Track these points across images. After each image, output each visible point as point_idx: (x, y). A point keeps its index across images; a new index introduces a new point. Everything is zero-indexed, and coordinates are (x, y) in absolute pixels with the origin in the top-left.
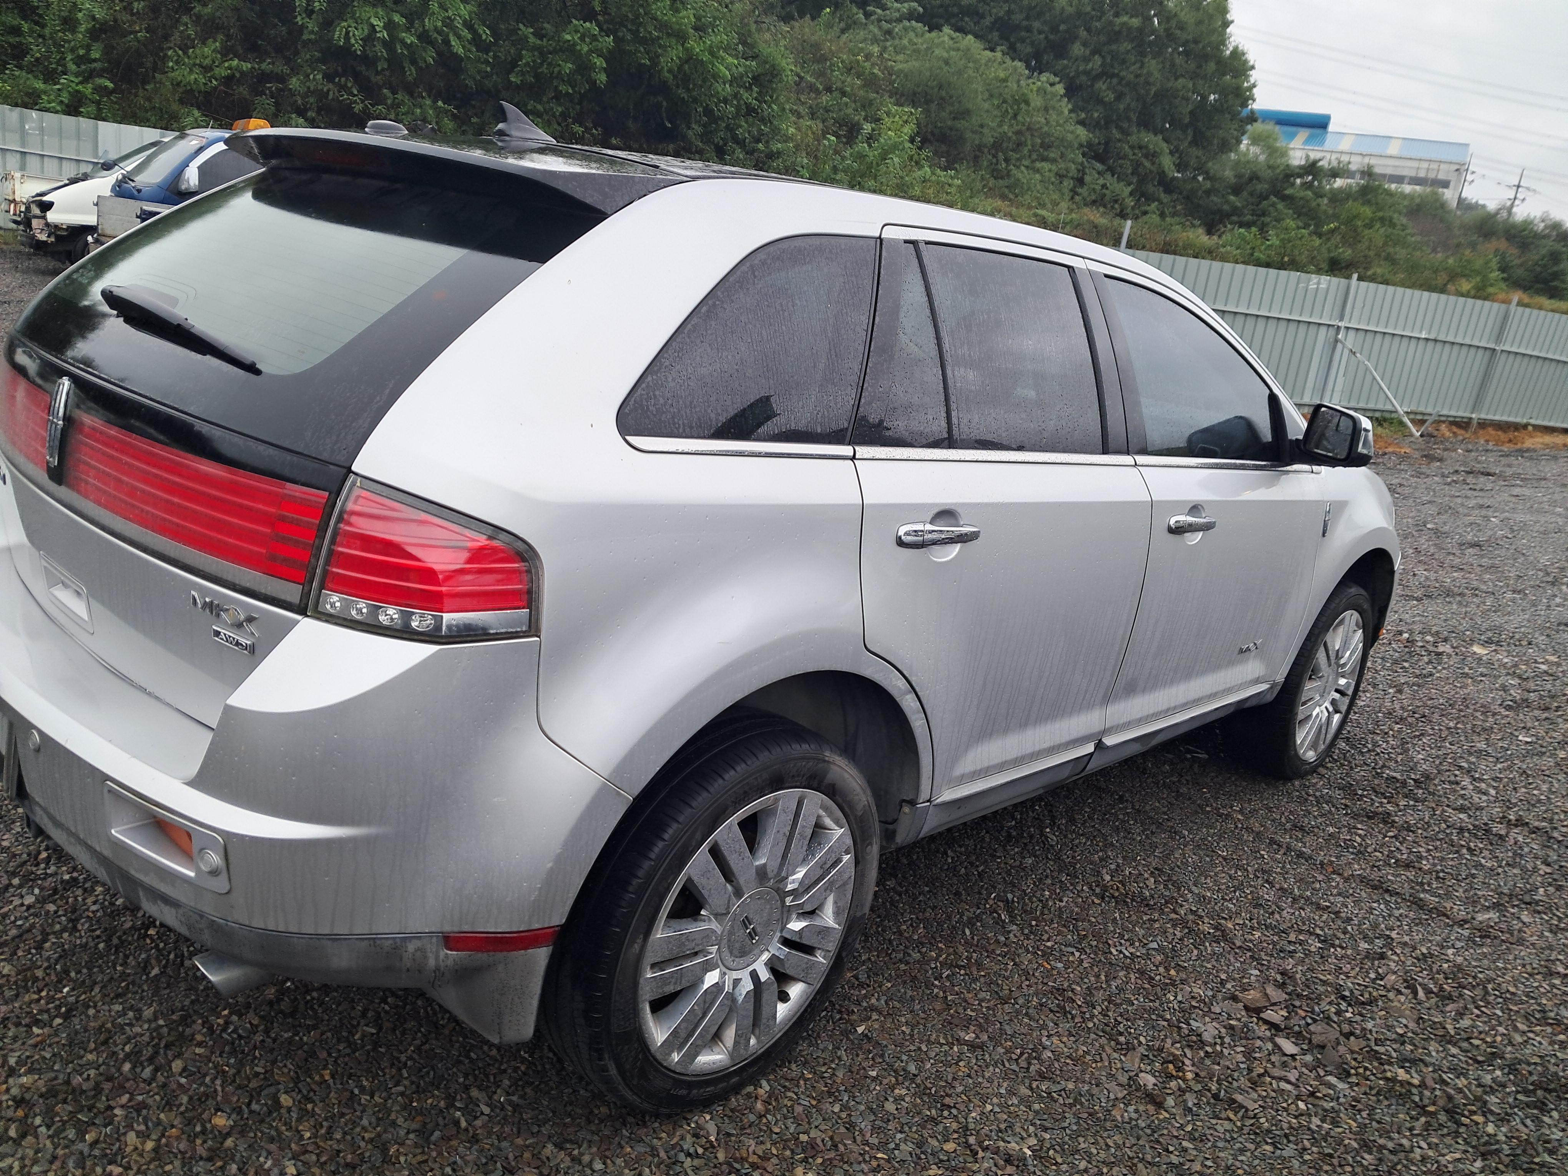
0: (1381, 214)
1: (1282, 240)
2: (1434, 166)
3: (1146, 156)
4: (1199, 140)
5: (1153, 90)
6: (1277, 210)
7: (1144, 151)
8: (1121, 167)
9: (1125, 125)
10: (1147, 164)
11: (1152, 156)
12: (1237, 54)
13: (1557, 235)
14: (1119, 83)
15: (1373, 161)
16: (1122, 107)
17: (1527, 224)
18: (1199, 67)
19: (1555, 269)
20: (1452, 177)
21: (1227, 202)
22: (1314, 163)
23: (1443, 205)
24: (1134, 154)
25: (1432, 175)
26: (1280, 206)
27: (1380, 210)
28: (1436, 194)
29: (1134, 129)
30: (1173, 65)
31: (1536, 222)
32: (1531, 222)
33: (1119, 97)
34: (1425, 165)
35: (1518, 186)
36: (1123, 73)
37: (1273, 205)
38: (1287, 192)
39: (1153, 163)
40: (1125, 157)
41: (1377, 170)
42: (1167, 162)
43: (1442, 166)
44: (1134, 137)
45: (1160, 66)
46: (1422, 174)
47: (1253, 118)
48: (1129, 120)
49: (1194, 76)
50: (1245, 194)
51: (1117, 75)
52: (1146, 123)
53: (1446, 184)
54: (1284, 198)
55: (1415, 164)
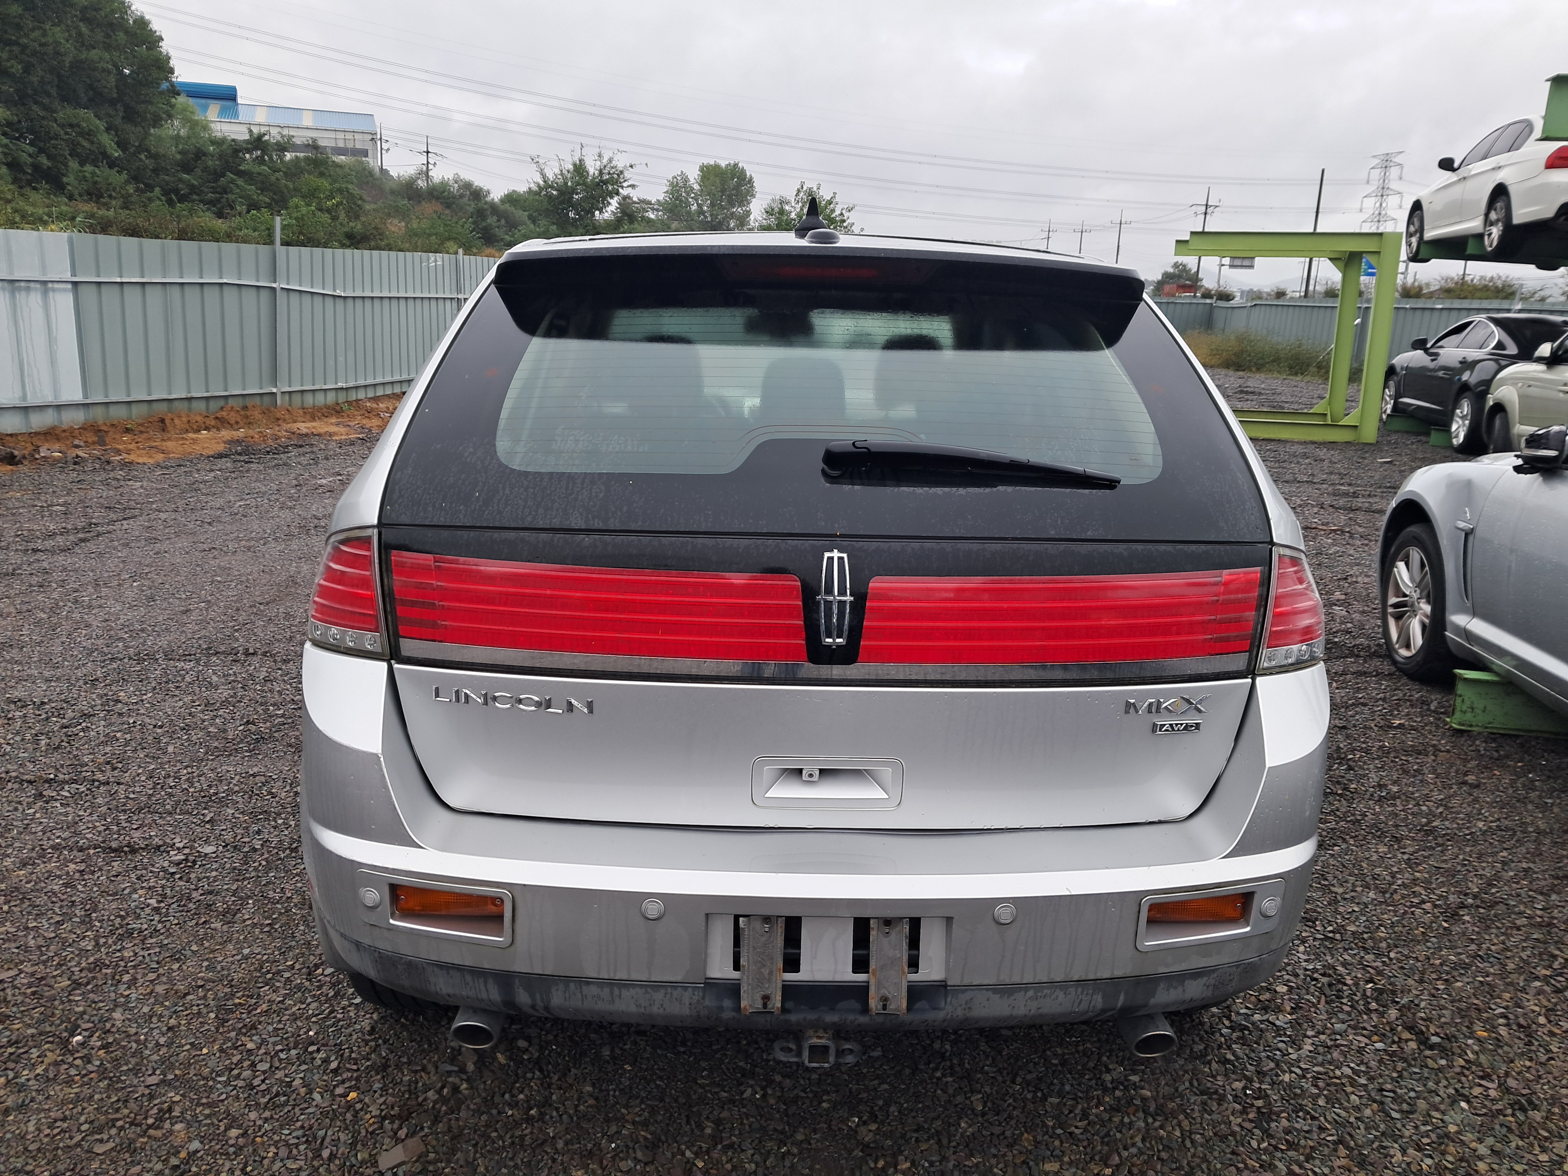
0: (337, 185)
1: (297, 219)
2: (349, 136)
3: (81, 134)
4: (131, 115)
5: (68, 60)
6: (238, 186)
7: (78, 130)
8: (55, 147)
9: (46, 101)
10: (85, 144)
11: (88, 134)
12: (142, 23)
13: (471, 194)
14: (22, 52)
15: (292, 132)
16: (35, 79)
17: (444, 184)
18: (108, 36)
19: (484, 224)
20: (368, 146)
21: (181, 180)
22: (260, 136)
23: (371, 173)
24: (67, 133)
25: (350, 145)
26: (240, 182)
27: (335, 181)
28: (362, 162)
29: (56, 104)
30: (80, 34)
31: (451, 183)
32: (447, 184)
33: (28, 69)
34: (341, 136)
35: (428, 152)
36: (25, 41)
37: (232, 181)
38: (241, 168)
39: (92, 143)
40: (57, 137)
41: (321, 143)
42: (107, 141)
43: (357, 136)
44: (61, 115)
45: (67, 34)
46: (341, 144)
47: (175, 90)
48: (49, 95)
49: (108, 47)
50: (198, 171)
51: (16, 43)
52: (68, 98)
53: (365, 153)
54: (240, 174)
55: (332, 135)
